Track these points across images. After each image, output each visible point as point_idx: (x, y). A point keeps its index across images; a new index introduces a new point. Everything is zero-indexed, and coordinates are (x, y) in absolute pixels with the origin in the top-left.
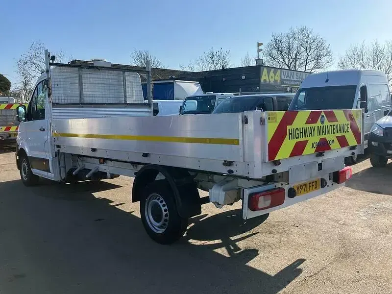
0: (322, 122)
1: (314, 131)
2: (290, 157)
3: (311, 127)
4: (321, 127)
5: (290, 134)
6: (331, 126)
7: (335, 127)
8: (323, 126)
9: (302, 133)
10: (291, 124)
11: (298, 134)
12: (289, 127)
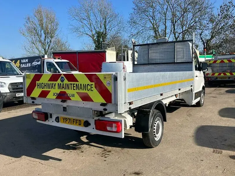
0: (62, 81)
1: (55, 86)
2: (38, 97)
3: (52, 83)
4: (61, 84)
5: (38, 85)
6: (71, 84)
7: (75, 85)
8: (63, 84)
9: (46, 86)
10: (39, 80)
11: (43, 86)
12: (37, 82)
